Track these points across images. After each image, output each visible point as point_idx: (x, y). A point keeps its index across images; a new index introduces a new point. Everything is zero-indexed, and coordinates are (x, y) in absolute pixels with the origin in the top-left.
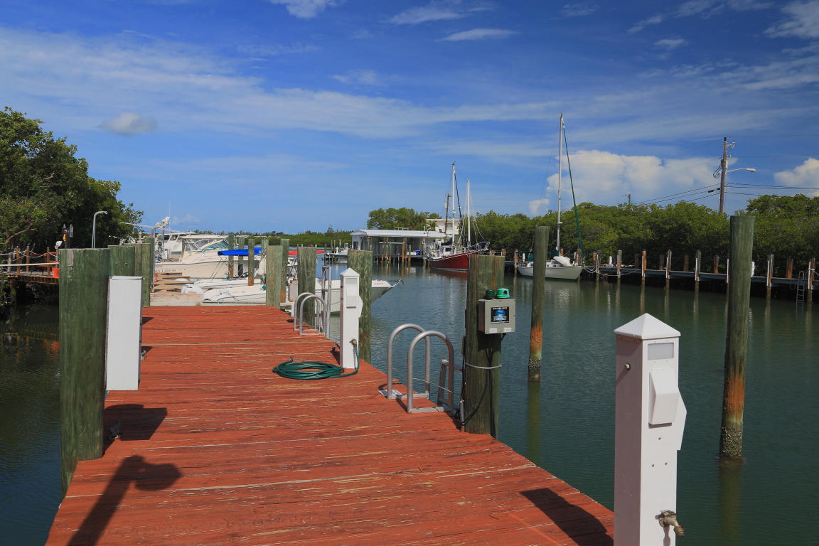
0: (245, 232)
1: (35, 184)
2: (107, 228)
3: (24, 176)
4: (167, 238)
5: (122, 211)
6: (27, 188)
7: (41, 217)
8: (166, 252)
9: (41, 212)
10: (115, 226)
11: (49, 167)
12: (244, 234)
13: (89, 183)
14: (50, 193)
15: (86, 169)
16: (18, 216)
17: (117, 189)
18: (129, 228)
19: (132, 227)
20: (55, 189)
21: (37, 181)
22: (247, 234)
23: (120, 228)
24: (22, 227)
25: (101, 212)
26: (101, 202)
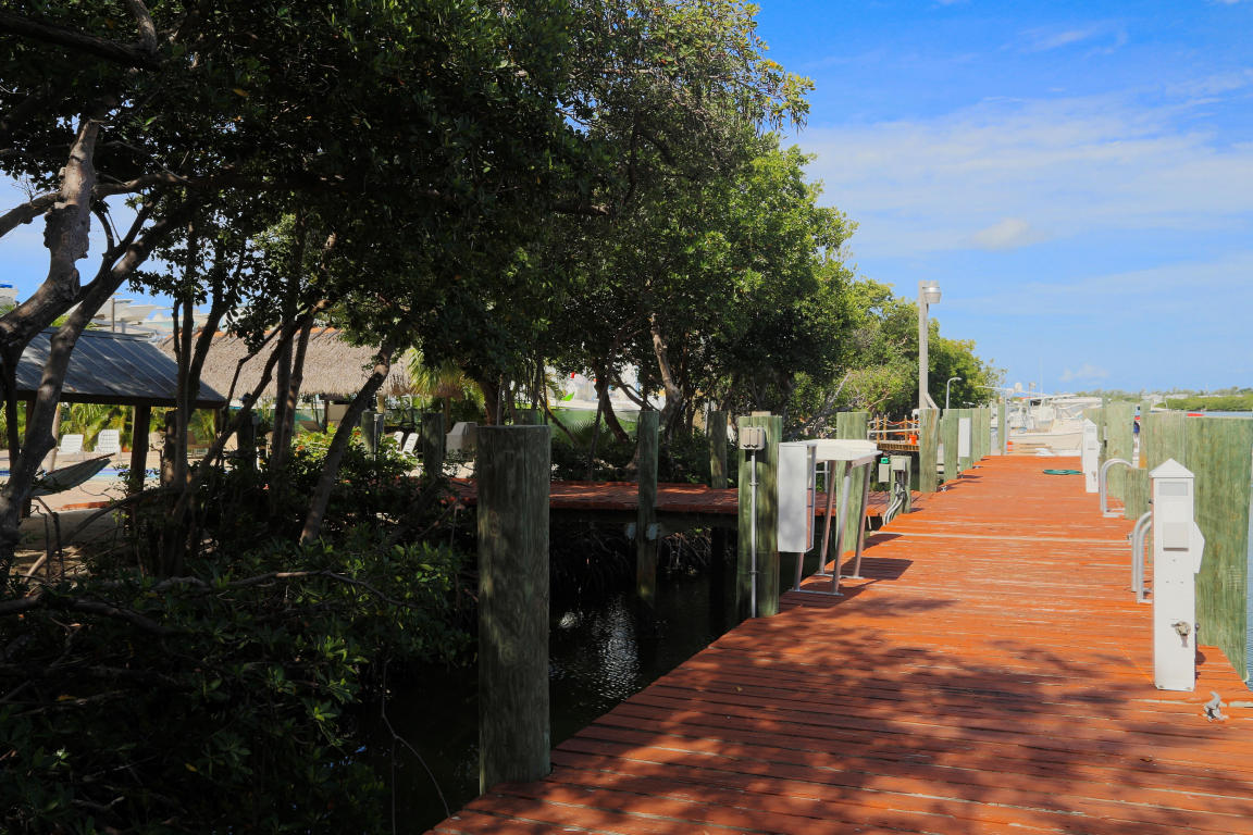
0: (1182, 390)
1: (889, 351)
2: (961, 393)
3: (879, 343)
4: (1036, 403)
5: (979, 369)
6: (881, 357)
7: (897, 386)
8: (1031, 421)
9: (898, 381)
10: (970, 390)
11: (901, 332)
12: (1179, 393)
13: (941, 345)
14: (903, 360)
15: (937, 330)
16: (876, 387)
17: (971, 348)
18: (988, 392)
19: (992, 391)
20: (907, 354)
21: (890, 348)
22: (1185, 393)
23: (976, 393)
24: (879, 397)
25: (954, 379)
26: (954, 364)
